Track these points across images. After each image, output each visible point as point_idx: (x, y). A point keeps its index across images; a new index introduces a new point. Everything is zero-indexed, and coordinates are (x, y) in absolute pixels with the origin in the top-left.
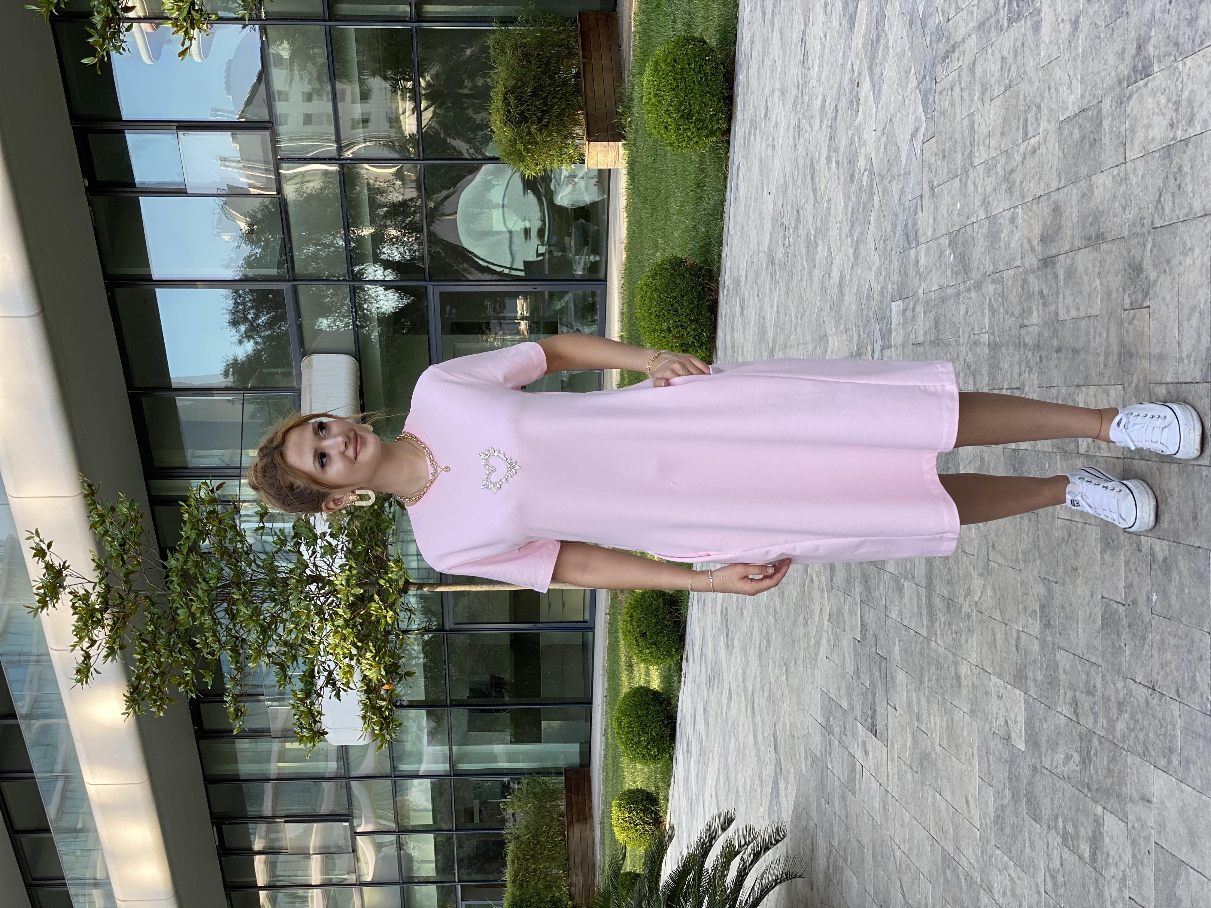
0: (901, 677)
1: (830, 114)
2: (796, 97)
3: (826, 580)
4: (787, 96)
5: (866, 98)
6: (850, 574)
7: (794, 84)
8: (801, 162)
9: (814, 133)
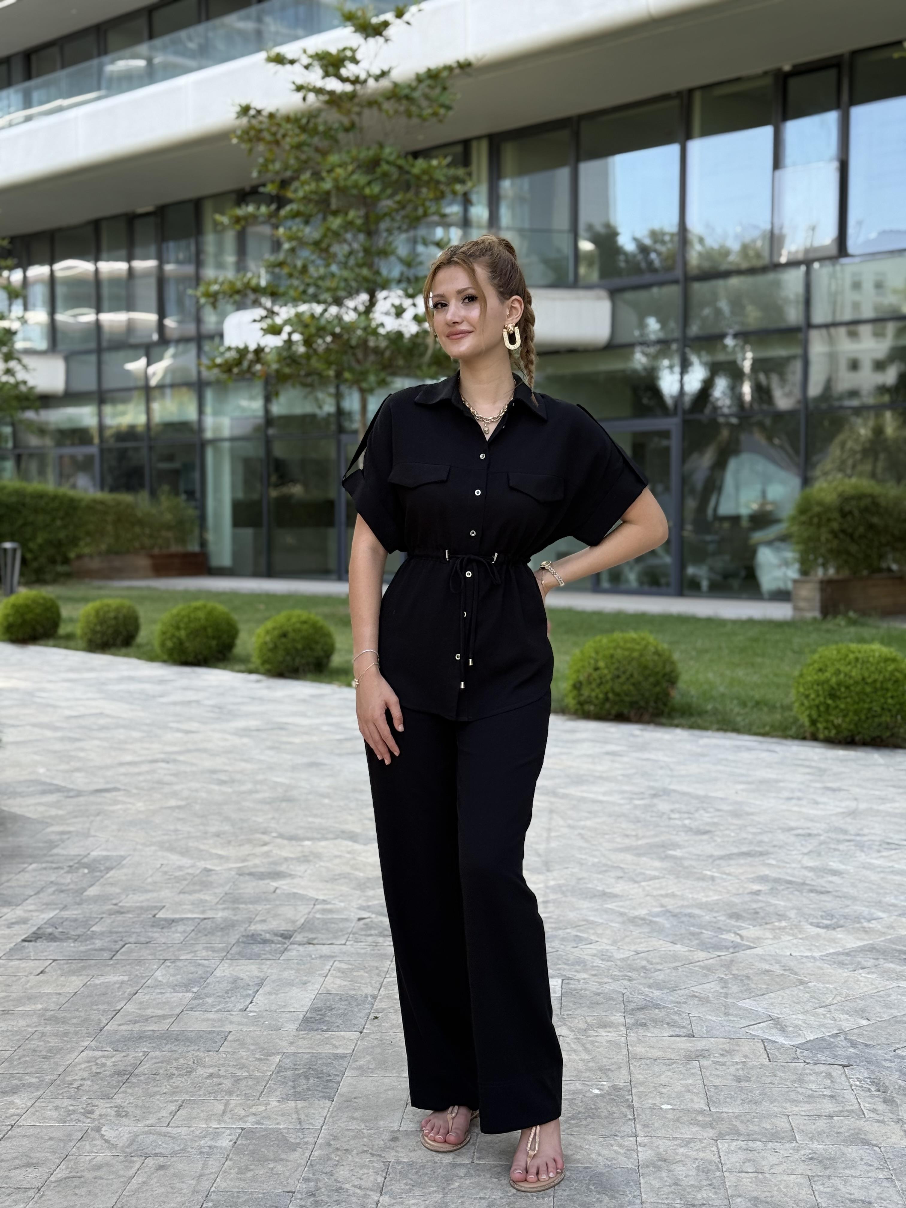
0: (75, 983)
1: (822, 882)
2: (845, 832)
3: (256, 866)
4: (849, 820)
5: (834, 940)
6: (245, 903)
7: (861, 829)
8: (765, 838)
9: (799, 857)
